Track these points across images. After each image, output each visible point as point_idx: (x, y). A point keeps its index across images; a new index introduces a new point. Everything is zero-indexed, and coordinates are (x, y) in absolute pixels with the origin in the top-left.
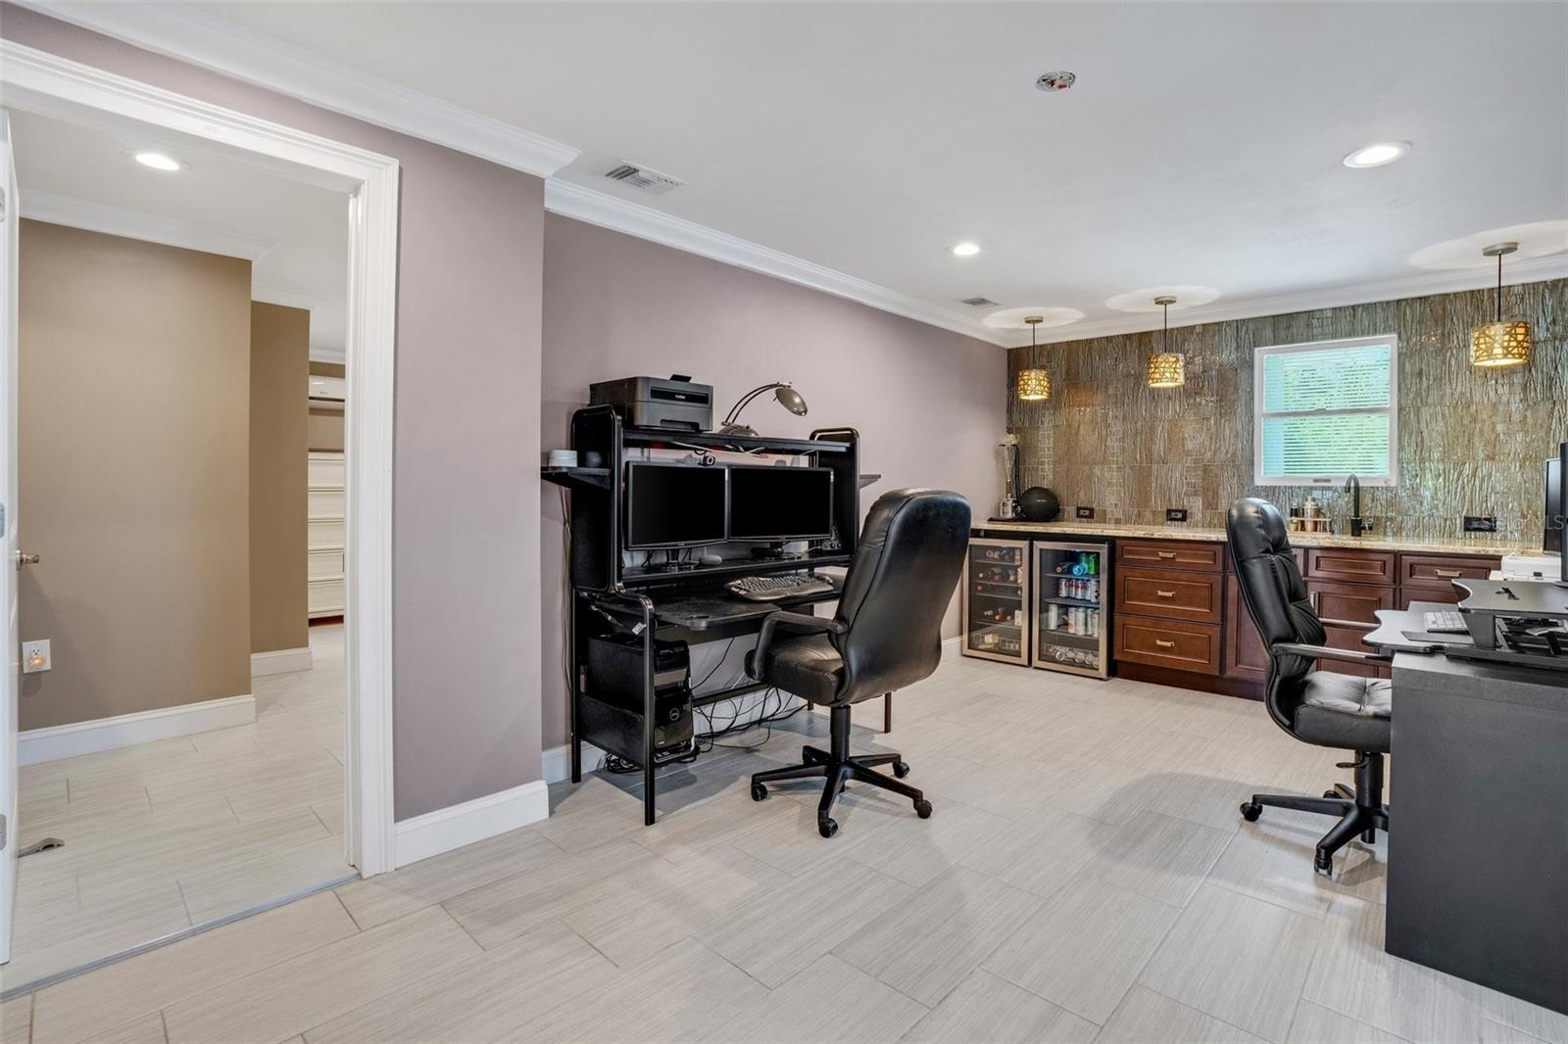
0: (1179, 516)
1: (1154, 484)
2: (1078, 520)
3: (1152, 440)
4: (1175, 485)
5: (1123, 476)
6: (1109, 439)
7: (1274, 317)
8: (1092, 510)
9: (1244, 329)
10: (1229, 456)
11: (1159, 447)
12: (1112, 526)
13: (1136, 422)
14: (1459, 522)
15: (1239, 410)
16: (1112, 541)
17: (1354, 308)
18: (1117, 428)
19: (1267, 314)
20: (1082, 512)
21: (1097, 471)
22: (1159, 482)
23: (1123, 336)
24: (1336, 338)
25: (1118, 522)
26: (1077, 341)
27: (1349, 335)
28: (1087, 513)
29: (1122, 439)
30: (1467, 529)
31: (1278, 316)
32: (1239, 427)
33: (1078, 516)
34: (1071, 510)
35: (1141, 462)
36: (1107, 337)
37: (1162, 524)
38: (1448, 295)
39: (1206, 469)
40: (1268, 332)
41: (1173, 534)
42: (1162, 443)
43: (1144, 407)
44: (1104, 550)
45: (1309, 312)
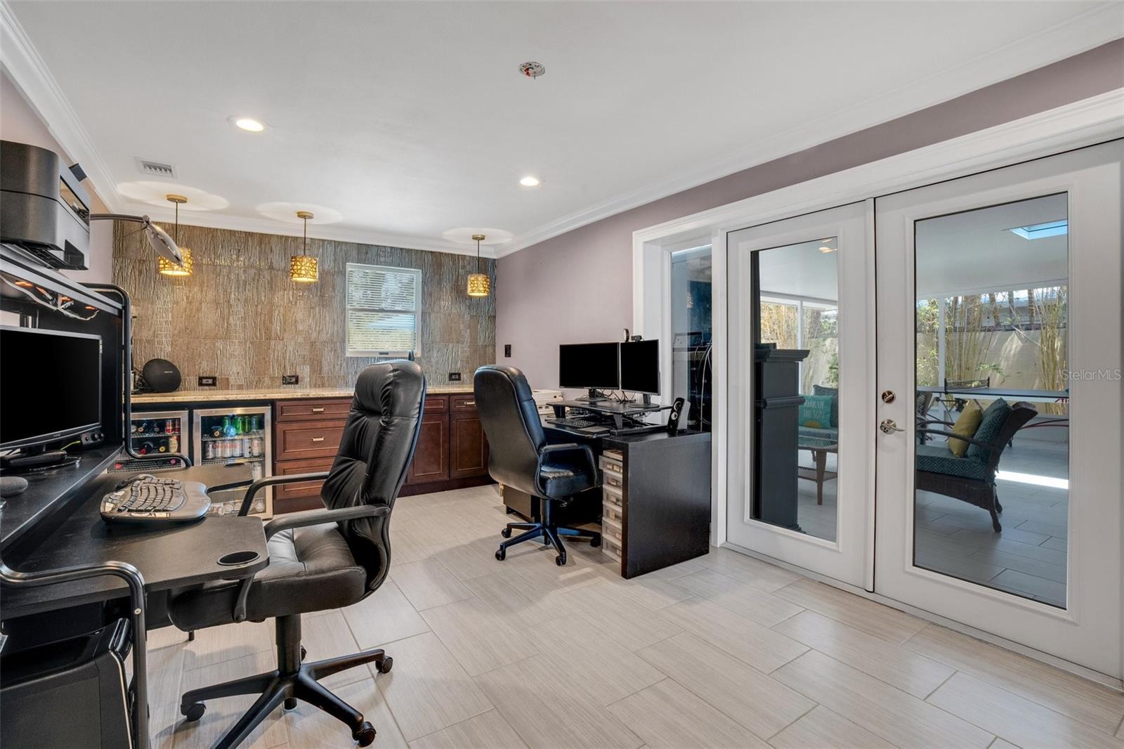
0: (294, 380)
1: (272, 356)
2: (201, 387)
3: (271, 322)
4: (289, 356)
5: (245, 349)
6: (231, 318)
7: (358, 244)
8: (214, 379)
9: (340, 248)
10: (329, 335)
11: (277, 327)
12: (235, 391)
13: (257, 306)
14: (447, 376)
15: (335, 304)
16: (272, 403)
17: (401, 249)
18: (239, 309)
19: (354, 242)
20: (204, 381)
21: (219, 344)
22: (276, 355)
23: (246, 233)
24: (392, 266)
25: (240, 387)
26: (201, 228)
27: (399, 266)
28: (210, 381)
29: (244, 319)
30: (450, 380)
31: (360, 244)
32: (335, 317)
33: (201, 384)
34: (190, 379)
35: (261, 338)
36: (230, 231)
37: (279, 387)
38: (442, 253)
39: (313, 344)
40: (354, 253)
41: (324, 393)
42: (279, 324)
43: (263, 294)
44: (267, 411)
45: (378, 246)
